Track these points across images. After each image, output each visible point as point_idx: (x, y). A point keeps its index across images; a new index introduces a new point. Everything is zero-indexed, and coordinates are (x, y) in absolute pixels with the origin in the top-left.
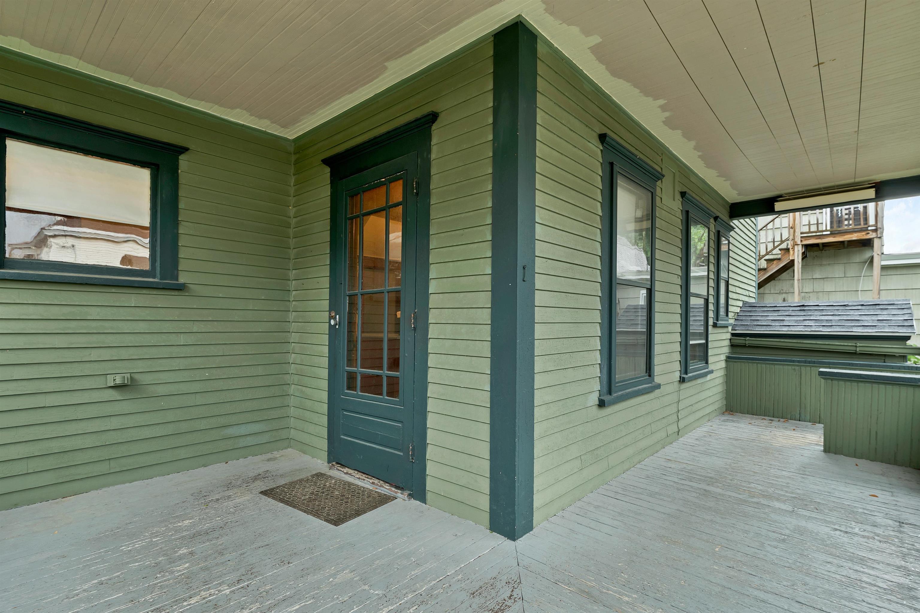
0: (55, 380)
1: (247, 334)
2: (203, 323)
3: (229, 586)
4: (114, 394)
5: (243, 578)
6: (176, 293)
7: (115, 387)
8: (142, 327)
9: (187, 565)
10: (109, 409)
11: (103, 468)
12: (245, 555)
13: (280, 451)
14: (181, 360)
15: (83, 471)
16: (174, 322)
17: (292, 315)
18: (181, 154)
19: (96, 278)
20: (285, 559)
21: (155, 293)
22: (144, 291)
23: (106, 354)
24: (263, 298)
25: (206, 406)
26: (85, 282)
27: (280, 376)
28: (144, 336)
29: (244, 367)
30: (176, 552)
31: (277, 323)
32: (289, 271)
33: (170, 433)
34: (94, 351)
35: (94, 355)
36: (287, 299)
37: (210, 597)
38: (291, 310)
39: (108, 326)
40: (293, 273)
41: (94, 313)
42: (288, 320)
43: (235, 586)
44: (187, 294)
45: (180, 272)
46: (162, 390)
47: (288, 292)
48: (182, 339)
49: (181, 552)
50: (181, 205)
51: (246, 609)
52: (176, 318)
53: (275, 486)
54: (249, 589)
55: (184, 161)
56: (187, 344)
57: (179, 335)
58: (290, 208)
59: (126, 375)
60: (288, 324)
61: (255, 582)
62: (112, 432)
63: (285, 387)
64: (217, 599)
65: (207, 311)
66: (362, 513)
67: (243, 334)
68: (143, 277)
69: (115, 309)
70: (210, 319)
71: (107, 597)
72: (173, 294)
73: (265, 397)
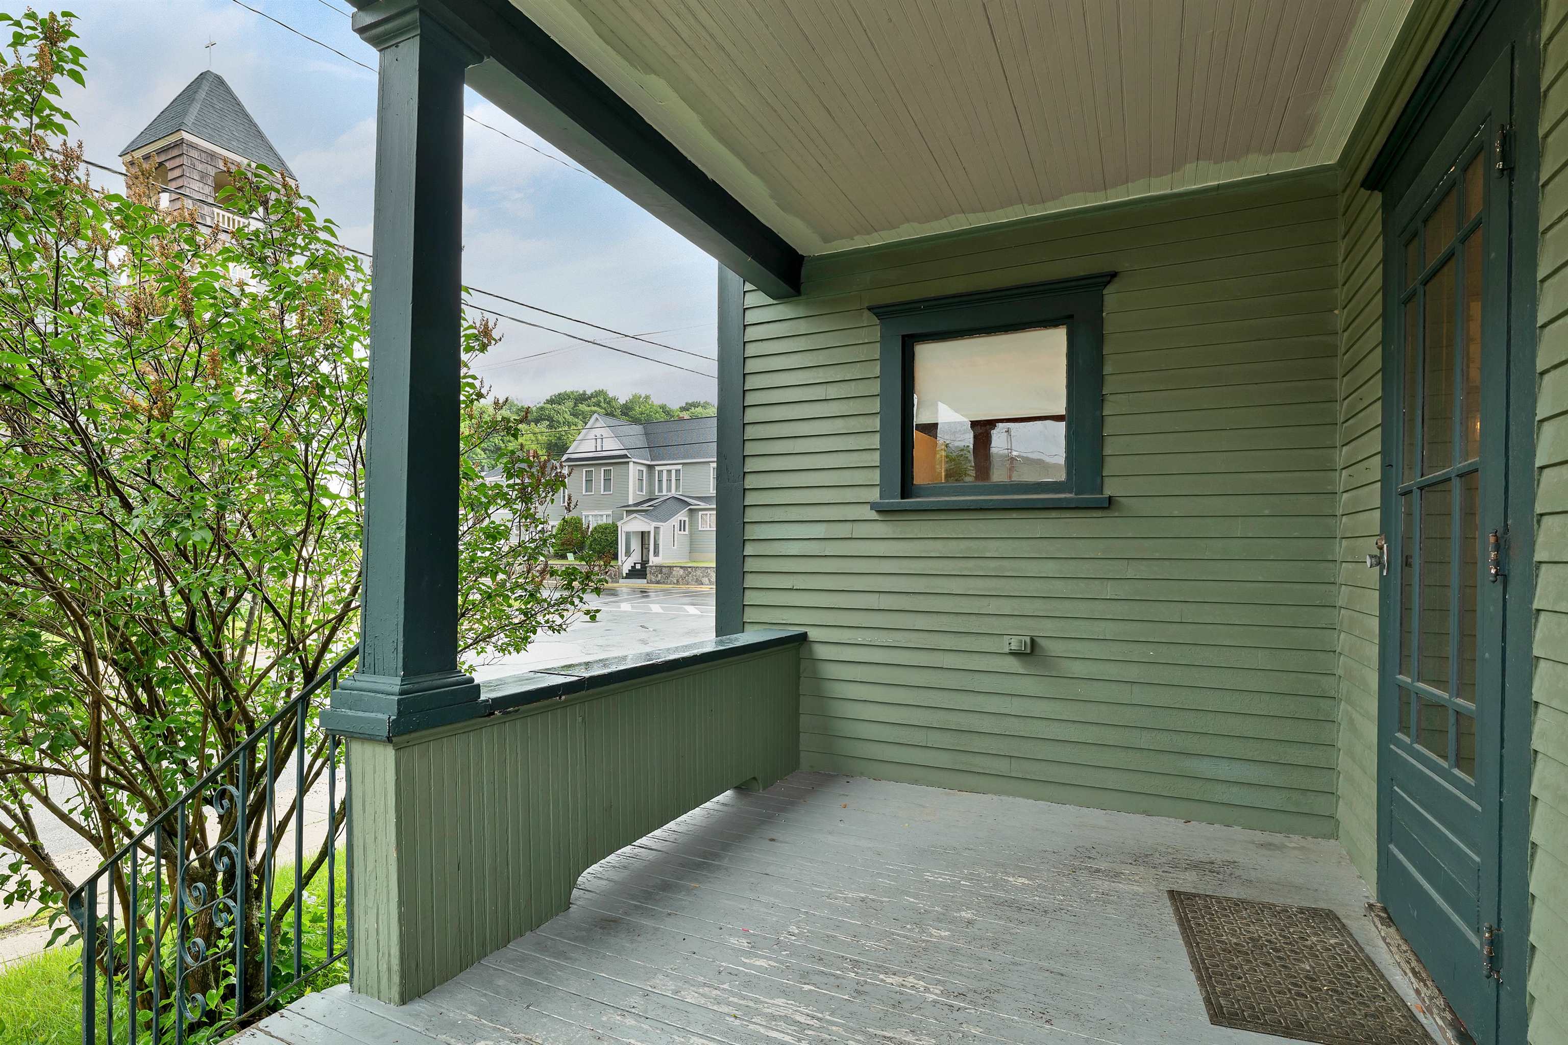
0: (952, 636)
1: (1229, 584)
2: (1144, 562)
3: (946, 993)
4: (1013, 665)
5: (970, 995)
6: (1099, 513)
7: (1013, 653)
8: (1050, 568)
9: (947, 933)
10: (1009, 684)
11: (1002, 766)
12: (1016, 968)
13: (1309, 838)
14: (1109, 623)
15: (979, 763)
16: (1096, 561)
17: (1341, 547)
18: (1105, 286)
19: (991, 500)
20: (1052, 1012)
21: (1068, 516)
22: (1054, 514)
23: (1007, 607)
24: (1267, 512)
25: (1151, 710)
26: (978, 507)
27: (1311, 677)
28: (1054, 582)
29: (1225, 649)
30: (959, 910)
31: (1303, 564)
32: (1333, 450)
33: (1090, 741)
34: (993, 601)
35: (993, 606)
36: (1330, 512)
37: (909, 989)
38: (1339, 536)
39: (1009, 567)
40: (1343, 453)
41: (993, 548)
42: (1330, 558)
43: (948, 998)
44: (1116, 514)
45: (1106, 480)
46: (1078, 669)
47: (1330, 496)
48: (1109, 591)
49: (963, 914)
50: (1108, 369)
51: (914, 1036)
52: (1100, 555)
53: (1202, 892)
54: (956, 1014)
55: (1112, 296)
56: (1116, 597)
57: (1105, 582)
58: (1336, 312)
59: (1023, 638)
60: (1331, 565)
61: (973, 1011)
62: (1013, 719)
63: (1324, 704)
64: (910, 997)
65: (1151, 542)
66: (1299, 1035)
67: (1223, 584)
68: (1056, 493)
69: (1017, 542)
70: (1157, 555)
71: (848, 918)
72: (1095, 515)
73: (1271, 714)
